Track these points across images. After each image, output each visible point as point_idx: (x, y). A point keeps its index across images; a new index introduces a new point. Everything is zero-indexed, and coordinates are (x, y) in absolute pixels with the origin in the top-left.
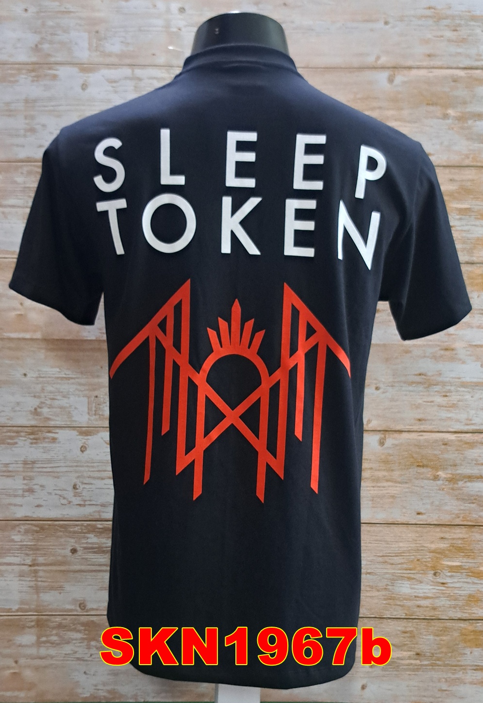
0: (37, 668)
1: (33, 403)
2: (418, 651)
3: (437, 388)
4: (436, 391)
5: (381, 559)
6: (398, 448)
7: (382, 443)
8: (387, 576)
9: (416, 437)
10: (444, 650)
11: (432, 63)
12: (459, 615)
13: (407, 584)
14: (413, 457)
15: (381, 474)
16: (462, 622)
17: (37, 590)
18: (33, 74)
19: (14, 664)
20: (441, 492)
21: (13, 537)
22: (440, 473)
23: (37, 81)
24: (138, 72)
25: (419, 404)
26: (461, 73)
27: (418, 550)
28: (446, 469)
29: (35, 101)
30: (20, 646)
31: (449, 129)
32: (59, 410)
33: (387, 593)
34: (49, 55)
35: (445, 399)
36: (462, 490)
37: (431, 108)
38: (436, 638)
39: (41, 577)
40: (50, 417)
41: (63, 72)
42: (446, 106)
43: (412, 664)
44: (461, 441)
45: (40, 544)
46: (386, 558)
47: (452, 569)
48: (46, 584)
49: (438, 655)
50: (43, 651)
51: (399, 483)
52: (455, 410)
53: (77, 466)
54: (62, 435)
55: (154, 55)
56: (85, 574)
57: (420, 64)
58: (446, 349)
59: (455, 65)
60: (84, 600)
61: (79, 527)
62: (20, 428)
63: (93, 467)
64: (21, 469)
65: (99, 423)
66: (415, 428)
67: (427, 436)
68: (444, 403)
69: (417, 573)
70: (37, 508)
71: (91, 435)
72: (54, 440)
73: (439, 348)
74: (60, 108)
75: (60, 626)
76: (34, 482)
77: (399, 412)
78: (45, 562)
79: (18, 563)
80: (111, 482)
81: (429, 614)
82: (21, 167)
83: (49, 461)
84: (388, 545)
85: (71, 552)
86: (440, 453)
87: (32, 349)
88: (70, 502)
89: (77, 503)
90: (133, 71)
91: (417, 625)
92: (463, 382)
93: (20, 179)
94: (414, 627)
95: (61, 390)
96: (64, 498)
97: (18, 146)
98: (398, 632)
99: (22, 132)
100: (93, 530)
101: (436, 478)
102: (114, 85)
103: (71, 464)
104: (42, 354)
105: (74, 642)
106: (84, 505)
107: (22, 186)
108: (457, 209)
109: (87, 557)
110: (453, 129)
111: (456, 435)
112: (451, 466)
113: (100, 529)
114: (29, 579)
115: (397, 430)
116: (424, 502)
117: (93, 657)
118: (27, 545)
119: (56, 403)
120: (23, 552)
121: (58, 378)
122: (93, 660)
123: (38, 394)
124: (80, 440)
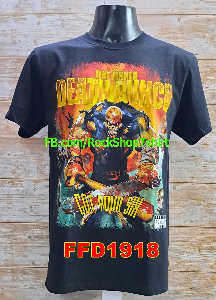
0: (12, 292)
1: (12, 167)
2: (191, 287)
3: (201, 163)
4: (200, 164)
5: (174, 243)
6: (182, 190)
7: (174, 188)
8: (177, 251)
9: (190, 186)
10: (203, 286)
11: (198, 13)
12: (210, 270)
13: (186, 255)
14: (189, 195)
15: (174, 203)
16: (212, 273)
17: (13, 255)
18: (15, 18)
19: (1, 290)
20: (202, 212)
21: (2, 230)
22: (202, 203)
23: (17, 21)
24: (63, 17)
25: (192, 170)
26: (212, 17)
27: (191, 239)
28: (205, 200)
29: (16, 30)
30: (4, 281)
31: (206, 43)
32: (24, 171)
33: (177, 259)
34: (22, 9)
35: (204, 168)
36: (212, 211)
37: (197, 33)
38: (200, 281)
39: (14, 249)
40: (20, 174)
41: (29, 17)
42: (205, 32)
43: (188, 293)
44: (211, 187)
45: (14, 233)
46: (177, 242)
47: (207, 248)
48: (17, 252)
49: (200, 289)
50: (15, 284)
51: (183, 207)
52: (209, 173)
53: (32, 197)
54: (25, 182)
55: (70, 9)
56: (35, 248)
57: (193, 13)
58: (205, 144)
59: (209, 14)
60: (34, 260)
61: (32, 226)
62: (6, 179)
63: (39, 198)
64: (6, 198)
65: (43, 177)
66: (190, 181)
67: (195, 185)
68: (204, 170)
69: (191, 250)
70: (13, 217)
71: (38, 183)
72: (22, 185)
73: (201, 144)
74: (27, 33)
75: (23, 272)
76: (12, 204)
77: (183, 174)
78: (16, 242)
79: (4, 242)
80: (48, 205)
81: (196, 269)
82: (8, 59)
83: (19, 195)
84: (177, 237)
85: (29, 237)
86: (202, 193)
87: (12, 143)
88: (28, 214)
89: (32, 215)
90: (61, 16)
91: (191, 274)
92: (213, 160)
93: (8, 65)
94: (189, 276)
95: (25, 162)
96: (26, 212)
97: (7, 50)
98: (182, 278)
99: (10, 44)
100: (39, 227)
101: (200, 205)
102: (52, 23)
103: (29, 196)
104: (16, 145)
105: (29, 280)
106: (35, 216)
107: (9, 68)
108: (209, 79)
109: (36, 240)
110: (208, 42)
111: (209, 185)
112: (207, 199)
113: (42, 227)
114: (9, 250)
115: (181, 182)
116: (194, 216)
117: (38, 287)
118: (8, 234)
119: (23, 168)
120: (7, 237)
121: (24, 156)
122: (38, 288)
123: (14, 164)
124: (34, 185)
